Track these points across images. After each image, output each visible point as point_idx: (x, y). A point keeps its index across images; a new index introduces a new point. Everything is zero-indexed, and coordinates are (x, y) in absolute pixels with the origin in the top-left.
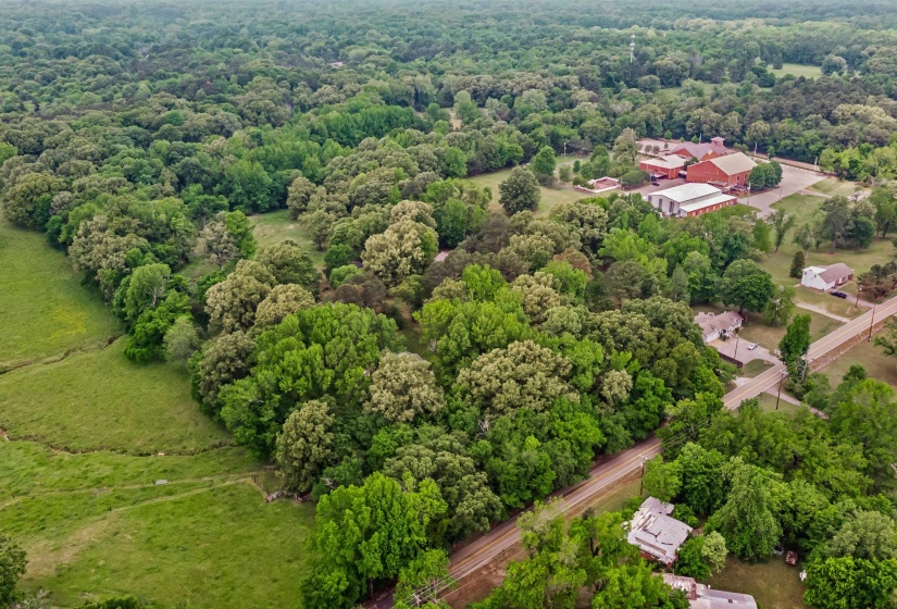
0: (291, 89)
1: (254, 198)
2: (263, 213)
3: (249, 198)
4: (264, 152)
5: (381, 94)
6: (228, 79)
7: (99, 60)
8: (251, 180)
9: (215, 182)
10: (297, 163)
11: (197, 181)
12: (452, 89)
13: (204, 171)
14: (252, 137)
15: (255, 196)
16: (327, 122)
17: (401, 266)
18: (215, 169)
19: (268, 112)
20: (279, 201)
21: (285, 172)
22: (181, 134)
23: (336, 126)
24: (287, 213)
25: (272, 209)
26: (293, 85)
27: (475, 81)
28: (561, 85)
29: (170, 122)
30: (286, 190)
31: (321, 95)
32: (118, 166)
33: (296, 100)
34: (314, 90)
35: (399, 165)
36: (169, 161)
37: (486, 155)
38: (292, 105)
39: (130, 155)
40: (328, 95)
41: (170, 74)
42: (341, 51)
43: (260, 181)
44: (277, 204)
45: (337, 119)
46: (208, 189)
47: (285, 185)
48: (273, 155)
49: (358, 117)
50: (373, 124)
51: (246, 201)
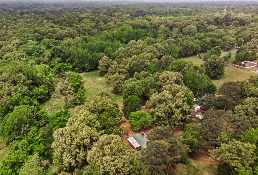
0: (97, 23)
1: (83, 65)
2: (87, 72)
3: (81, 65)
4: (88, 45)
5: (131, 25)
6: (75, 20)
7: (33, 15)
8: (83, 57)
9: (67, 57)
10: (102, 50)
11: (59, 56)
12: (156, 25)
13: (62, 52)
14: (83, 39)
15: (84, 64)
16: (113, 34)
17: (176, 114)
18: (67, 52)
19: (89, 31)
20: (94, 67)
21: (97, 54)
22: (55, 37)
23: (116, 36)
24: (98, 72)
25: (91, 70)
26: (98, 22)
27: (165, 22)
28: (201, 24)
29: (52, 33)
30: (98, 62)
31: (109, 26)
32: (26, 49)
33: (99, 27)
34: (106, 24)
35: (151, 52)
36: (48, 47)
37: (185, 49)
38: (98, 29)
39: (31, 44)
40: (111, 25)
41: (55, 18)
42: (112, 14)
43: (87, 57)
44: (93, 68)
45: (117, 33)
46: (64, 60)
47: (98, 60)
48: (92, 46)
49: (125, 33)
50: (131, 36)
51: (80, 66)
